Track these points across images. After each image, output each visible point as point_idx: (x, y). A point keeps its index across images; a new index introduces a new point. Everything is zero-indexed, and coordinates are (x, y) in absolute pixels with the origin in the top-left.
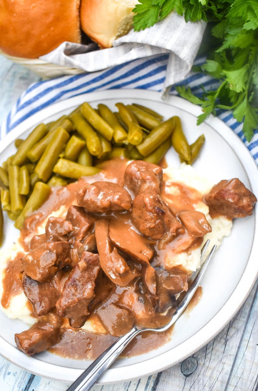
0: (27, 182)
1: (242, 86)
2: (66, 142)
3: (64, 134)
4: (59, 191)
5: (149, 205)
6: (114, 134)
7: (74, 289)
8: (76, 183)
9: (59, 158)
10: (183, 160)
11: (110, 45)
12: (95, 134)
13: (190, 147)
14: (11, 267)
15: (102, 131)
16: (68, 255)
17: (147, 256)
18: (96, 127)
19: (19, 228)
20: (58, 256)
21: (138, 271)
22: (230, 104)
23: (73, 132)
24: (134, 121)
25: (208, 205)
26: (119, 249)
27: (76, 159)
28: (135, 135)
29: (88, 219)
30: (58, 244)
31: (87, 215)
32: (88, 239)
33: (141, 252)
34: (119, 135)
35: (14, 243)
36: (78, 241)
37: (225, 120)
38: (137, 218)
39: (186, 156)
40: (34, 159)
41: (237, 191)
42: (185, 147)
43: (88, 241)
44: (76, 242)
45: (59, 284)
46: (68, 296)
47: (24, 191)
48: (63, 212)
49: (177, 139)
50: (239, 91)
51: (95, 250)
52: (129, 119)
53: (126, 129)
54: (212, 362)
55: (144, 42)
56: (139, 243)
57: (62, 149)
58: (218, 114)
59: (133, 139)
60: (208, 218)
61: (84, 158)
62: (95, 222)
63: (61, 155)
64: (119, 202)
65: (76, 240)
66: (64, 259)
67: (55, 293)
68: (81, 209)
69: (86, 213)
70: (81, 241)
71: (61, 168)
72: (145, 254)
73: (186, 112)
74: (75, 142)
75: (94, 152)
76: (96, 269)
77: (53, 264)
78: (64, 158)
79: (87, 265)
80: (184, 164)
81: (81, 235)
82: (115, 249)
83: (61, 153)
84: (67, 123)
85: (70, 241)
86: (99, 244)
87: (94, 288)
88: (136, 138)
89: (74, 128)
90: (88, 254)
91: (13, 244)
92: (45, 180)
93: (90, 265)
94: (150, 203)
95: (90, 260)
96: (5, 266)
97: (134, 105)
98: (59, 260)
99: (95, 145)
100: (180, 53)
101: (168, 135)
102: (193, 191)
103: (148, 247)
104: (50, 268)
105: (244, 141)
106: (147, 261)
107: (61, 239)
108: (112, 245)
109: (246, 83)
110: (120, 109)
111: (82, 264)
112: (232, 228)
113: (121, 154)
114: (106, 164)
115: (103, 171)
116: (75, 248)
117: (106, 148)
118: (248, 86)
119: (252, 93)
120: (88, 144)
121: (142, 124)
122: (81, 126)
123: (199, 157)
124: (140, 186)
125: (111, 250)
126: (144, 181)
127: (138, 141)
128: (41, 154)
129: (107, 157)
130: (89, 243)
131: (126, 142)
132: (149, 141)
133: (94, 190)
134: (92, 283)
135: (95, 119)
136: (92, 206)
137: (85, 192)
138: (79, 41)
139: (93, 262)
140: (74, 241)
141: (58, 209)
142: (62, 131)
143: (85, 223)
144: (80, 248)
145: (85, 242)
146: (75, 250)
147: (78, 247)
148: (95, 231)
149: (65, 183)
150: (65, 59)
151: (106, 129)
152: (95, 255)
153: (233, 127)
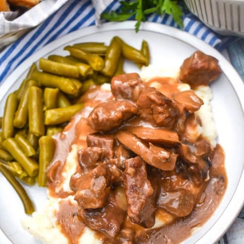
2: (41, 96)
3: (38, 92)
6: (79, 70)
7: (137, 194)
8: (70, 124)
9: (44, 112)
12: (63, 78)
13: (141, 52)
16: (111, 173)
17: (175, 137)
20: (105, 176)
22: (154, 6)
23: (43, 87)
25: (186, 83)
26: (153, 142)
27: (56, 105)
28: (98, 62)
29: (108, 137)
31: (105, 136)
32: (119, 151)
34: (83, 69)
35: (48, 199)
37: (155, 21)
38: (148, 116)
39: (143, 59)
40: (21, 124)
42: (139, 54)
43: (121, 153)
47: (31, 153)
49: (127, 52)
51: (132, 154)
52: (83, 54)
53: (85, 62)
57: (42, 103)
58: (146, 18)
59: (97, 66)
63: (45, 108)
65: (109, 159)
66: (111, 177)
68: (96, 134)
69: (103, 135)
70: (113, 158)
71: (52, 117)
72: (173, 137)
75: (72, 91)
76: (143, 168)
77: (106, 185)
78: (48, 109)
79: (135, 170)
81: (111, 152)
82: (150, 143)
83: (43, 107)
85: (104, 162)
86: (134, 148)
88: (99, 64)
90: (130, 161)
93: (137, 167)
95: (135, 164)
96: (55, 220)
98: (108, 180)
99: (70, 85)
104: (105, 189)
105: (179, 28)
106: (178, 141)
107: (96, 164)
108: (146, 142)
110: (70, 51)
111: (130, 170)
114: (83, 98)
115: (85, 104)
116: (112, 166)
117: (78, 85)
120: (63, 88)
124: (132, 94)
125: (148, 146)
126: (133, 87)
127: (101, 66)
130: (122, 154)
131: (91, 73)
133: (103, 110)
134: (147, 181)
135: (55, 66)
136: (108, 124)
137: (97, 115)
138: (9, 9)
139: (138, 164)
140: (108, 161)
141: (70, 150)
142: (34, 89)
143: (108, 142)
144: (117, 163)
145: (118, 156)
146: (114, 167)
147: (114, 163)
148: (119, 142)
149: (60, 129)
150: (10, 24)
151: (71, 70)
152: (136, 158)
153: (164, 22)
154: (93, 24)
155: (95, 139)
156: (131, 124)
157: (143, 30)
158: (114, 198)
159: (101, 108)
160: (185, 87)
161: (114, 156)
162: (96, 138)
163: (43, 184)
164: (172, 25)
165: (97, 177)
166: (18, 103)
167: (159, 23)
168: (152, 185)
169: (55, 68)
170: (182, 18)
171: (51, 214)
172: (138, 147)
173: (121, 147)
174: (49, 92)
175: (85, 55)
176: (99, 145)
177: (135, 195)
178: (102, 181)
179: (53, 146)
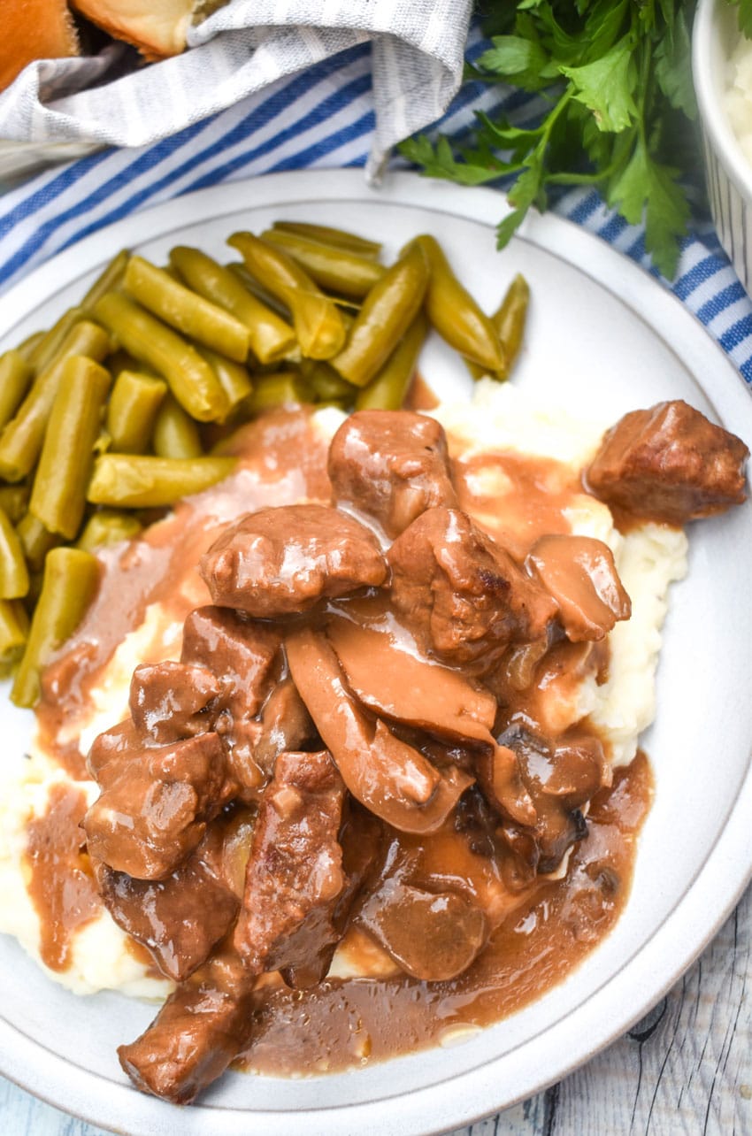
0: (14, 555)
1: (626, 110)
2: (103, 395)
3: (93, 376)
4: (124, 558)
5: (456, 573)
6: (252, 338)
7: (282, 882)
8: (171, 519)
9: (96, 454)
10: (481, 370)
11: (179, 44)
12: (191, 349)
13: (493, 324)
14: (43, 839)
15: (209, 336)
16: (228, 772)
17: (482, 719)
18: (186, 330)
19: (29, 706)
20: (198, 787)
21: (465, 771)
22: (590, 169)
23: (115, 359)
24: (302, 285)
25: (604, 500)
26: (388, 720)
27: (146, 444)
28: (322, 329)
29: (259, 639)
30: (189, 751)
31: (250, 631)
32: (276, 705)
33: (461, 712)
34: (268, 336)
35: (29, 757)
36: (245, 722)
37: (578, 217)
38: (417, 609)
39: (488, 352)
40: (14, 472)
41: (690, 443)
42: (480, 330)
43: (278, 717)
44: (239, 722)
45: (219, 865)
46: (266, 911)
47: (15, 587)
48: (161, 630)
49: (444, 308)
50: (622, 128)
51: (311, 740)
52: (286, 281)
53: (283, 312)
55: (297, 20)
56: (446, 685)
57: (99, 422)
58: (549, 200)
59: (316, 344)
60: (614, 540)
61: (172, 435)
62: (282, 646)
63: (101, 444)
64: (349, 569)
65: (236, 717)
66: (219, 790)
67: (214, 895)
68: (223, 614)
69: (245, 624)
70: (252, 718)
71: (114, 484)
72: (474, 715)
73: (451, 215)
74: (134, 389)
75: (207, 412)
76: (334, 798)
77: (191, 817)
78: (111, 449)
79: (302, 797)
80: (486, 383)
81: (250, 699)
82: (380, 726)
83: (96, 436)
84: (88, 332)
85: (219, 725)
86: (324, 721)
87: (341, 862)
88: (327, 338)
89: (114, 344)
90: (295, 762)
91: (26, 760)
92: (69, 534)
93: (311, 791)
94: (458, 566)
95: (307, 778)
96: (21, 842)
97: (280, 226)
98: (204, 798)
99: (204, 391)
100: (422, 38)
101: (418, 303)
102: (547, 467)
103: (475, 690)
104: (184, 831)
105: (654, 272)
106: (485, 735)
107: (190, 727)
108: (369, 716)
109: (635, 97)
110: (246, 254)
111: (285, 796)
113: (285, 394)
114: (246, 435)
115: (243, 462)
116: (240, 744)
117: (233, 387)
118: (641, 102)
119: (658, 125)
120: (179, 390)
121: (328, 287)
122: (137, 333)
123: (526, 349)
124: (393, 500)
125: (370, 733)
126: (401, 480)
127: (332, 346)
128: (35, 454)
129: (245, 415)
130: (283, 720)
131: (293, 355)
132: (365, 337)
133: (261, 549)
134: (330, 846)
135: (176, 300)
136: (266, 602)
137: (233, 563)
138: (74, 49)
139: (317, 782)
140: (231, 722)
141: (140, 621)
142: (85, 366)
143: (252, 657)
144: (256, 742)
145: (268, 719)
146: (244, 752)
147: (248, 738)
148: (290, 676)
149: (136, 528)
150: (49, 119)
151: (223, 331)
152: (319, 756)
153: (608, 234)
154: (359, 164)
155: (213, 634)
156: (352, 615)
157: (528, 241)
158: (218, 850)
159: (259, 539)
160: (592, 518)
161: (258, 713)
162: (217, 630)
163: (27, 699)
164: (634, 254)
165: (169, 781)
166: (26, 386)
167: (588, 230)
168: (347, 866)
169: (174, 310)
170: (680, 242)
171: (14, 821)
172: (342, 718)
173: (287, 690)
175: (290, 288)
176: (218, 662)
177: (277, 883)
178: (182, 798)
179: (90, 585)
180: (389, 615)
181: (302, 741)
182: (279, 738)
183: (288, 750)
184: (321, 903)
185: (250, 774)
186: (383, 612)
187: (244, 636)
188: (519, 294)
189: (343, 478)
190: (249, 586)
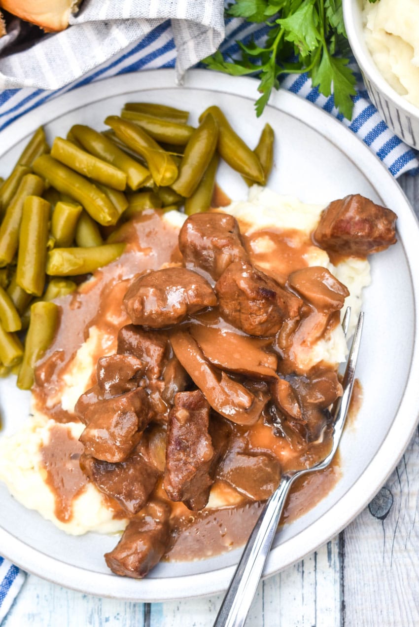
0: (10, 308)
1: (314, 37)
2: (48, 217)
3: (42, 206)
4: (71, 304)
5: (249, 291)
6: (128, 178)
7: (184, 455)
8: (92, 280)
9: (48, 249)
10: (251, 181)
11: (65, 24)
12: (94, 186)
13: (256, 154)
14: (50, 456)
15: (104, 179)
16: (150, 406)
17: (271, 366)
18: (89, 176)
19: (29, 388)
20: (138, 414)
21: (265, 393)
22: (299, 66)
24: (151, 146)
25: (324, 249)
26: (229, 372)
27: (73, 241)
28: (166, 170)
29: (157, 339)
30: (131, 396)
31: (151, 335)
32: (170, 372)
33: (260, 364)
34: (135, 176)
35: (32, 415)
36: (154, 381)
38: (233, 313)
39: (254, 172)
41: (364, 216)
43: (173, 376)
44: (152, 381)
45: (148, 454)
46: (178, 469)
47: (14, 325)
48: (100, 340)
49: (229, 147)
50: (314, 48)
51: (189, 385)
52: (140, 143)
53: (142, 162)
54: (411, 485)
55: (136, 15)
56: (251, 352)
57: (47, 230)
60: (331, 268)
61: (87, 234)
62: (169, 341)
63: (51, 243)
64: (199, 300)
65: (150, 379)
66: (147, 415)
67: (146, 470)
68: (136, 328)
69: (148, 332)
70: (158, 379)
71: (62, 265)
72: (267, 365)
73: (225, 93)
76: (204, 412)
77: (137, 429)
78: (57, 246)
79: (190, 413)
80: (255, 187)
81: (156, 370)
82: (223, 374)
83: (48, 239)
84: (31, 180)
85: (142, 383)
86: (195, 375)
87: (211, 442)
88: (168, 175)
89: (47, 185)
90: (185, 396)
91: (31, 417)
92: (39, 294)
93: (193, 408)
94: (249, 288)
95: (191, 404)
96: (38, 458)
98: (141, 419)
99: (106, 210)
100: (203, 19)
101: (214, 148)
102: (292, 234)
103: (266, 353)
104: (133, 436)
105: (340, 118)
106: (273, 374)
107: (128, 386)
108: (217, 370)
109: (318, 29)
111: (182, 413)
112: (371, 271)
113: (146, 206)
114: (126, 229)
115: (129, 246)
116: (153, 393)
117: (119, 205)
118: (322, 31)
119: (333, 39)
120: (91, 210)
121: (165, 144)
122: (60, 178)
123: (275, 166)
124: (216, 261)
125: (219, 379)
126: (218, 250)
127: (172, 178)
128: (15, 253)
129: (125, 219)
130: (175, 378)
131: (149, 184)
132: (188, 172)
133: (155, 295)
134: (205, 436)
135: (83, 161)
136: (160, 320)
137: (142, 303)
139: (196, 405)
140: (148, 381)
141: (87, 336)
142: (36, 202)
144: (162, 390)
145: (167, 379)
146: (156, 396)
147: (158, 389)
148: (174, 355)
149: (74, 286)
151: (112, 176)
152: (195, 393)
153: (312, 98)
154: (171, 66)
155: (132, 338)
156: (202, 322)
158: (147, 447)
159: (152, 289)
160: (318, 258)
161: (160, 376)
162: (135, 337)
163: (26, 385)
164: (327, 108)
165: (124, 413)
167: (301, 97)
168: (214, 445)
169: (83, 166)
170: (353, 99)
171: (34, 449)
172: (203, 374)
173: (174, 363)
174: (65, 212)
175: (143, 147)
176: (138, 352)
177: (182, 455)
178: (130, 421)
179: (56, 318)
180: (221, 319)
181: (186, 386)
182: (174, 386)
183: (180, 391)
184: (204, 463)
185: (160, 405)
186: (217, 318)
187: (150, 338)
188: (268, 134)
189: (188, 252)
190: (151, 314)
